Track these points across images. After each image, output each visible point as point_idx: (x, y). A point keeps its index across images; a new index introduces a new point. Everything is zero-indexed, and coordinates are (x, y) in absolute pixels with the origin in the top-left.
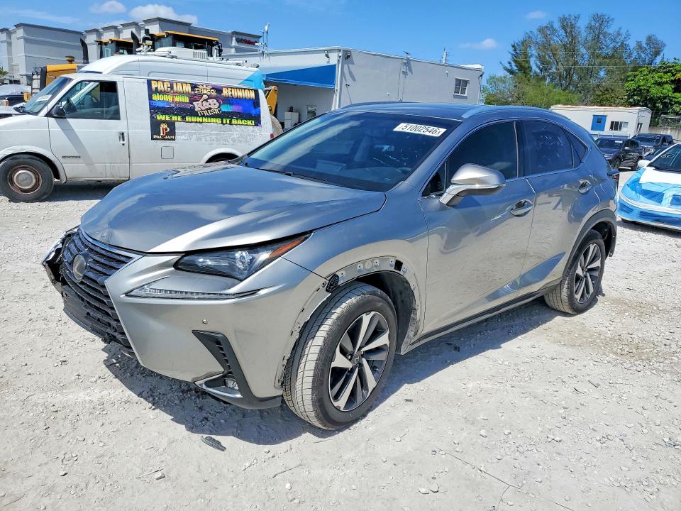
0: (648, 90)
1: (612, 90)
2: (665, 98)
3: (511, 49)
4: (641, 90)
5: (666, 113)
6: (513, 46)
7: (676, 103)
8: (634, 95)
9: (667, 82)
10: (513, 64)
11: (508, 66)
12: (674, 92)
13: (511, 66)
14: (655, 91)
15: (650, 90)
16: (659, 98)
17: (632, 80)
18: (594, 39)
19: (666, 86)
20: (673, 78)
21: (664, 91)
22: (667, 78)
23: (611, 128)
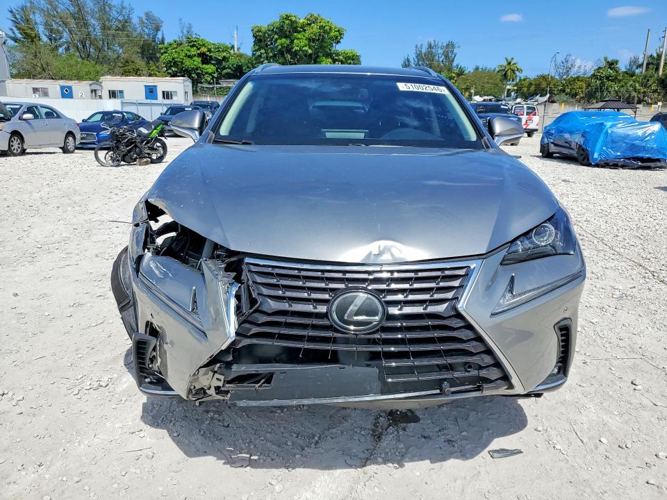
0: (182, 62)
1: (132, 62)
2: (197, 69)
3: (10, 15)
4: (176, 61)
5: (201, 83)
6: (11, 12)
7: (206, 73)
8: (171, 66)
9: (195, 55)
10: (16, 32)
11: (11, 34)
12: (203, 64)
13: (14, 33)
14: (188, 63)
15: (184, 61)
16: (193, 69)
17: (165, 53)
18: (101, 11)
19: (195, 58)
20: (199, 52)
21: (195, 63)
22: (194, 51)
23: (164, 97)
